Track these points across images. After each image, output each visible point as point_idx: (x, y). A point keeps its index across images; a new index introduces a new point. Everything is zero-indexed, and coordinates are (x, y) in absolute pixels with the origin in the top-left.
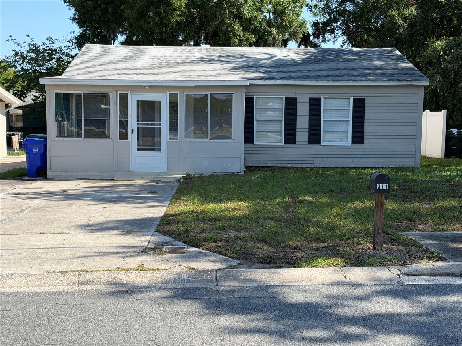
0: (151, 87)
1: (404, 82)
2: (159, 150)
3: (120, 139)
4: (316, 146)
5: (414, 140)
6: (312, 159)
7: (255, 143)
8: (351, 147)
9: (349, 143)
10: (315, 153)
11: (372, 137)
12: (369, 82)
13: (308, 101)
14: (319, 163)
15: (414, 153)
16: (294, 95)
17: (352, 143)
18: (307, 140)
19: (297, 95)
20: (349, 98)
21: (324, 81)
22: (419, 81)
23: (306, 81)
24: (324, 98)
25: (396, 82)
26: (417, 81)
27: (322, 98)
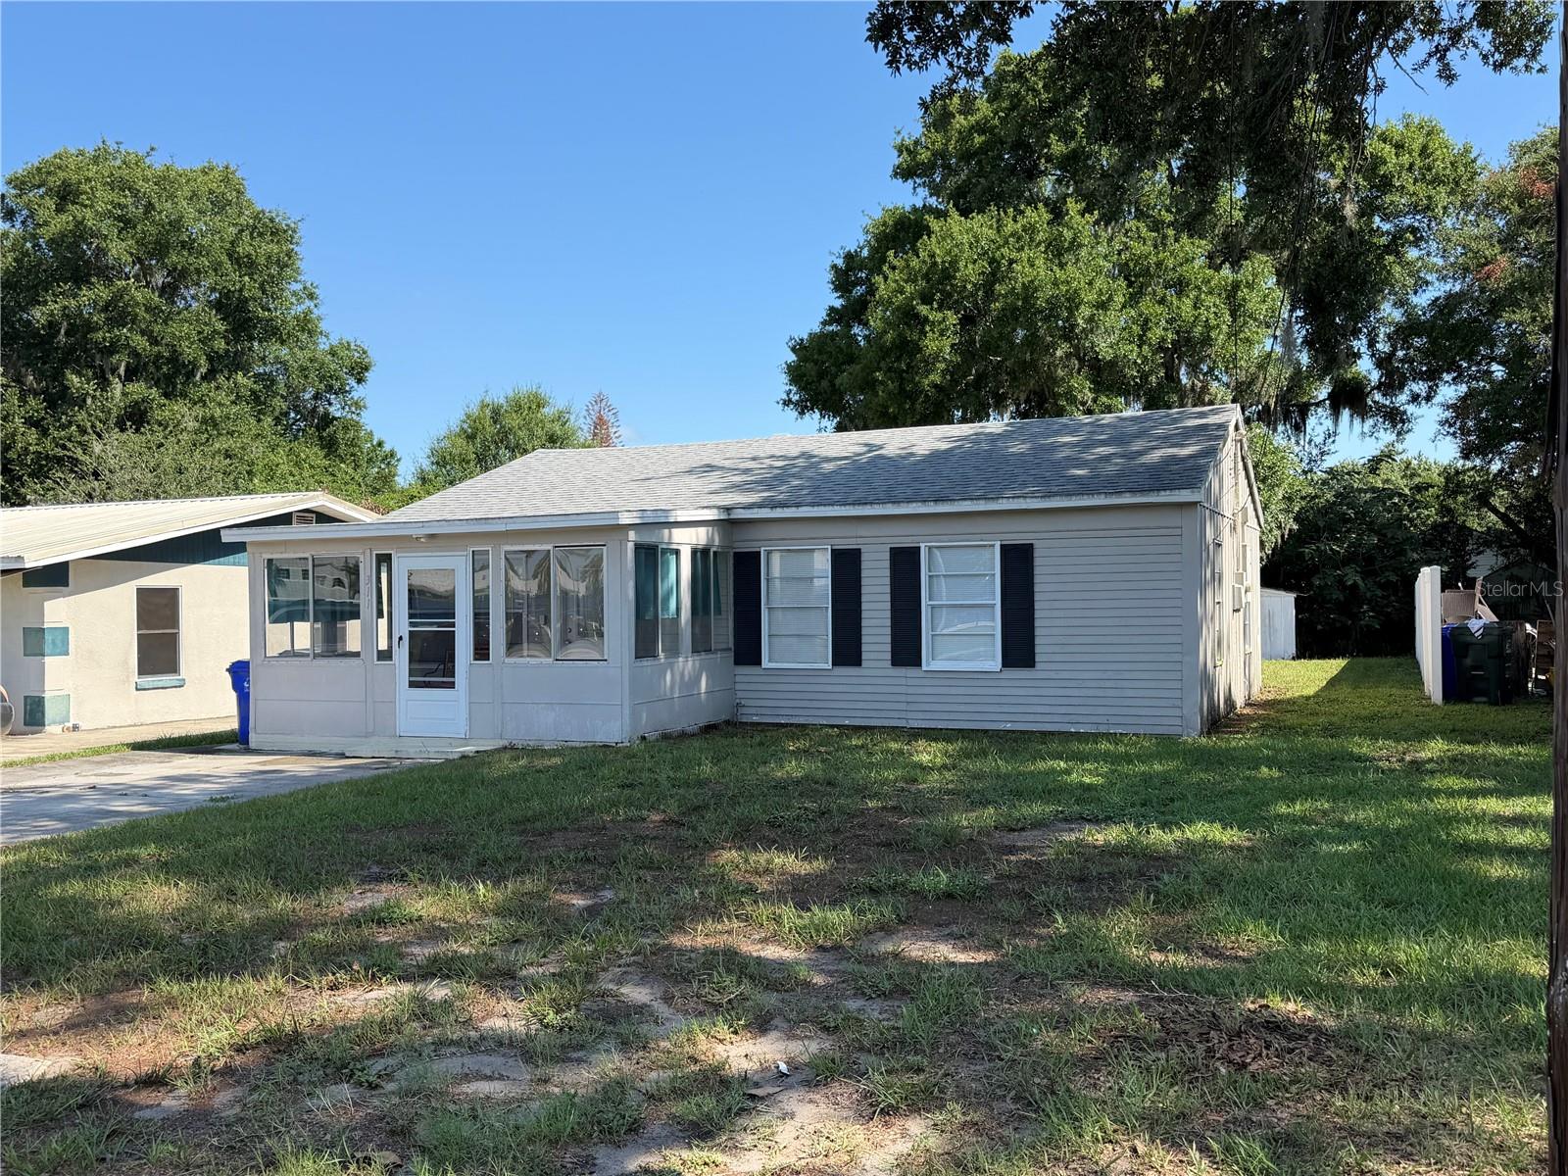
0: (432, 536)
1: (1128, 495)
2: (452, 685)
3: (378, 660)
4: (911, 672)
5: (1177, 657)
6: (903, 706)
7: (765, 663)
8: (1002, 676)
9: (996, 664)
10: (911, 690)
11: (1057, 649)
12: (1028, 500)
13: (887, 556)
14: (921, 716)
15: (1178, 694)
16: (853, 541)
17: (1005, 665)
18: (888, 656)
19: (860, 541)
20: (993, 546)
21: (914, 504)
22: (1168, 492)
23: (869, 507)
24: (930, 548)
25: (1103, 496)
26: (1163, 493)
27: (922, 545)
